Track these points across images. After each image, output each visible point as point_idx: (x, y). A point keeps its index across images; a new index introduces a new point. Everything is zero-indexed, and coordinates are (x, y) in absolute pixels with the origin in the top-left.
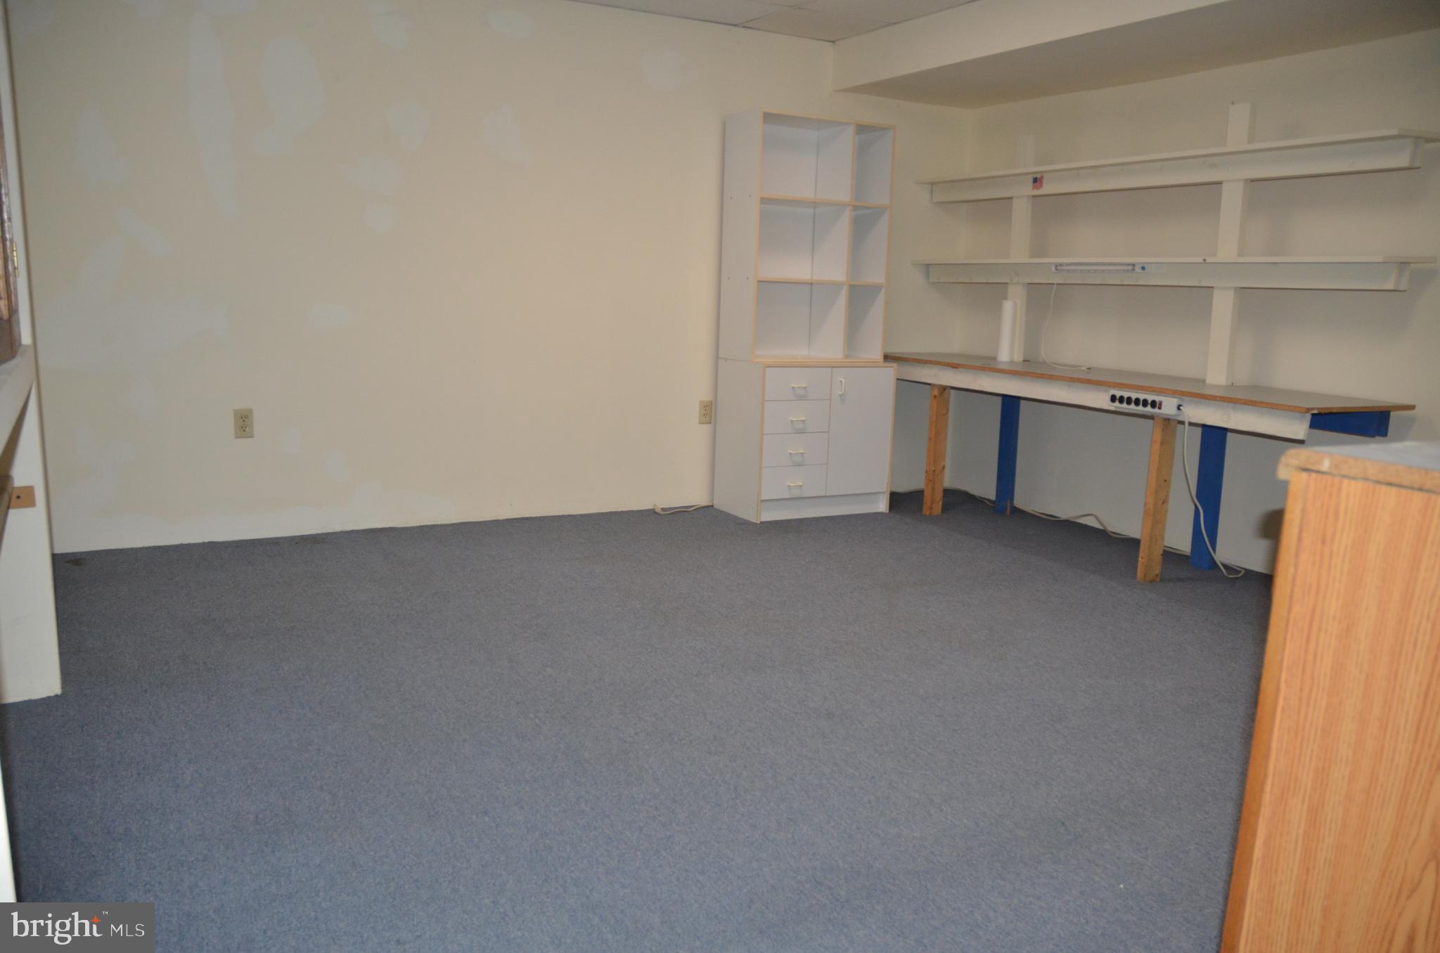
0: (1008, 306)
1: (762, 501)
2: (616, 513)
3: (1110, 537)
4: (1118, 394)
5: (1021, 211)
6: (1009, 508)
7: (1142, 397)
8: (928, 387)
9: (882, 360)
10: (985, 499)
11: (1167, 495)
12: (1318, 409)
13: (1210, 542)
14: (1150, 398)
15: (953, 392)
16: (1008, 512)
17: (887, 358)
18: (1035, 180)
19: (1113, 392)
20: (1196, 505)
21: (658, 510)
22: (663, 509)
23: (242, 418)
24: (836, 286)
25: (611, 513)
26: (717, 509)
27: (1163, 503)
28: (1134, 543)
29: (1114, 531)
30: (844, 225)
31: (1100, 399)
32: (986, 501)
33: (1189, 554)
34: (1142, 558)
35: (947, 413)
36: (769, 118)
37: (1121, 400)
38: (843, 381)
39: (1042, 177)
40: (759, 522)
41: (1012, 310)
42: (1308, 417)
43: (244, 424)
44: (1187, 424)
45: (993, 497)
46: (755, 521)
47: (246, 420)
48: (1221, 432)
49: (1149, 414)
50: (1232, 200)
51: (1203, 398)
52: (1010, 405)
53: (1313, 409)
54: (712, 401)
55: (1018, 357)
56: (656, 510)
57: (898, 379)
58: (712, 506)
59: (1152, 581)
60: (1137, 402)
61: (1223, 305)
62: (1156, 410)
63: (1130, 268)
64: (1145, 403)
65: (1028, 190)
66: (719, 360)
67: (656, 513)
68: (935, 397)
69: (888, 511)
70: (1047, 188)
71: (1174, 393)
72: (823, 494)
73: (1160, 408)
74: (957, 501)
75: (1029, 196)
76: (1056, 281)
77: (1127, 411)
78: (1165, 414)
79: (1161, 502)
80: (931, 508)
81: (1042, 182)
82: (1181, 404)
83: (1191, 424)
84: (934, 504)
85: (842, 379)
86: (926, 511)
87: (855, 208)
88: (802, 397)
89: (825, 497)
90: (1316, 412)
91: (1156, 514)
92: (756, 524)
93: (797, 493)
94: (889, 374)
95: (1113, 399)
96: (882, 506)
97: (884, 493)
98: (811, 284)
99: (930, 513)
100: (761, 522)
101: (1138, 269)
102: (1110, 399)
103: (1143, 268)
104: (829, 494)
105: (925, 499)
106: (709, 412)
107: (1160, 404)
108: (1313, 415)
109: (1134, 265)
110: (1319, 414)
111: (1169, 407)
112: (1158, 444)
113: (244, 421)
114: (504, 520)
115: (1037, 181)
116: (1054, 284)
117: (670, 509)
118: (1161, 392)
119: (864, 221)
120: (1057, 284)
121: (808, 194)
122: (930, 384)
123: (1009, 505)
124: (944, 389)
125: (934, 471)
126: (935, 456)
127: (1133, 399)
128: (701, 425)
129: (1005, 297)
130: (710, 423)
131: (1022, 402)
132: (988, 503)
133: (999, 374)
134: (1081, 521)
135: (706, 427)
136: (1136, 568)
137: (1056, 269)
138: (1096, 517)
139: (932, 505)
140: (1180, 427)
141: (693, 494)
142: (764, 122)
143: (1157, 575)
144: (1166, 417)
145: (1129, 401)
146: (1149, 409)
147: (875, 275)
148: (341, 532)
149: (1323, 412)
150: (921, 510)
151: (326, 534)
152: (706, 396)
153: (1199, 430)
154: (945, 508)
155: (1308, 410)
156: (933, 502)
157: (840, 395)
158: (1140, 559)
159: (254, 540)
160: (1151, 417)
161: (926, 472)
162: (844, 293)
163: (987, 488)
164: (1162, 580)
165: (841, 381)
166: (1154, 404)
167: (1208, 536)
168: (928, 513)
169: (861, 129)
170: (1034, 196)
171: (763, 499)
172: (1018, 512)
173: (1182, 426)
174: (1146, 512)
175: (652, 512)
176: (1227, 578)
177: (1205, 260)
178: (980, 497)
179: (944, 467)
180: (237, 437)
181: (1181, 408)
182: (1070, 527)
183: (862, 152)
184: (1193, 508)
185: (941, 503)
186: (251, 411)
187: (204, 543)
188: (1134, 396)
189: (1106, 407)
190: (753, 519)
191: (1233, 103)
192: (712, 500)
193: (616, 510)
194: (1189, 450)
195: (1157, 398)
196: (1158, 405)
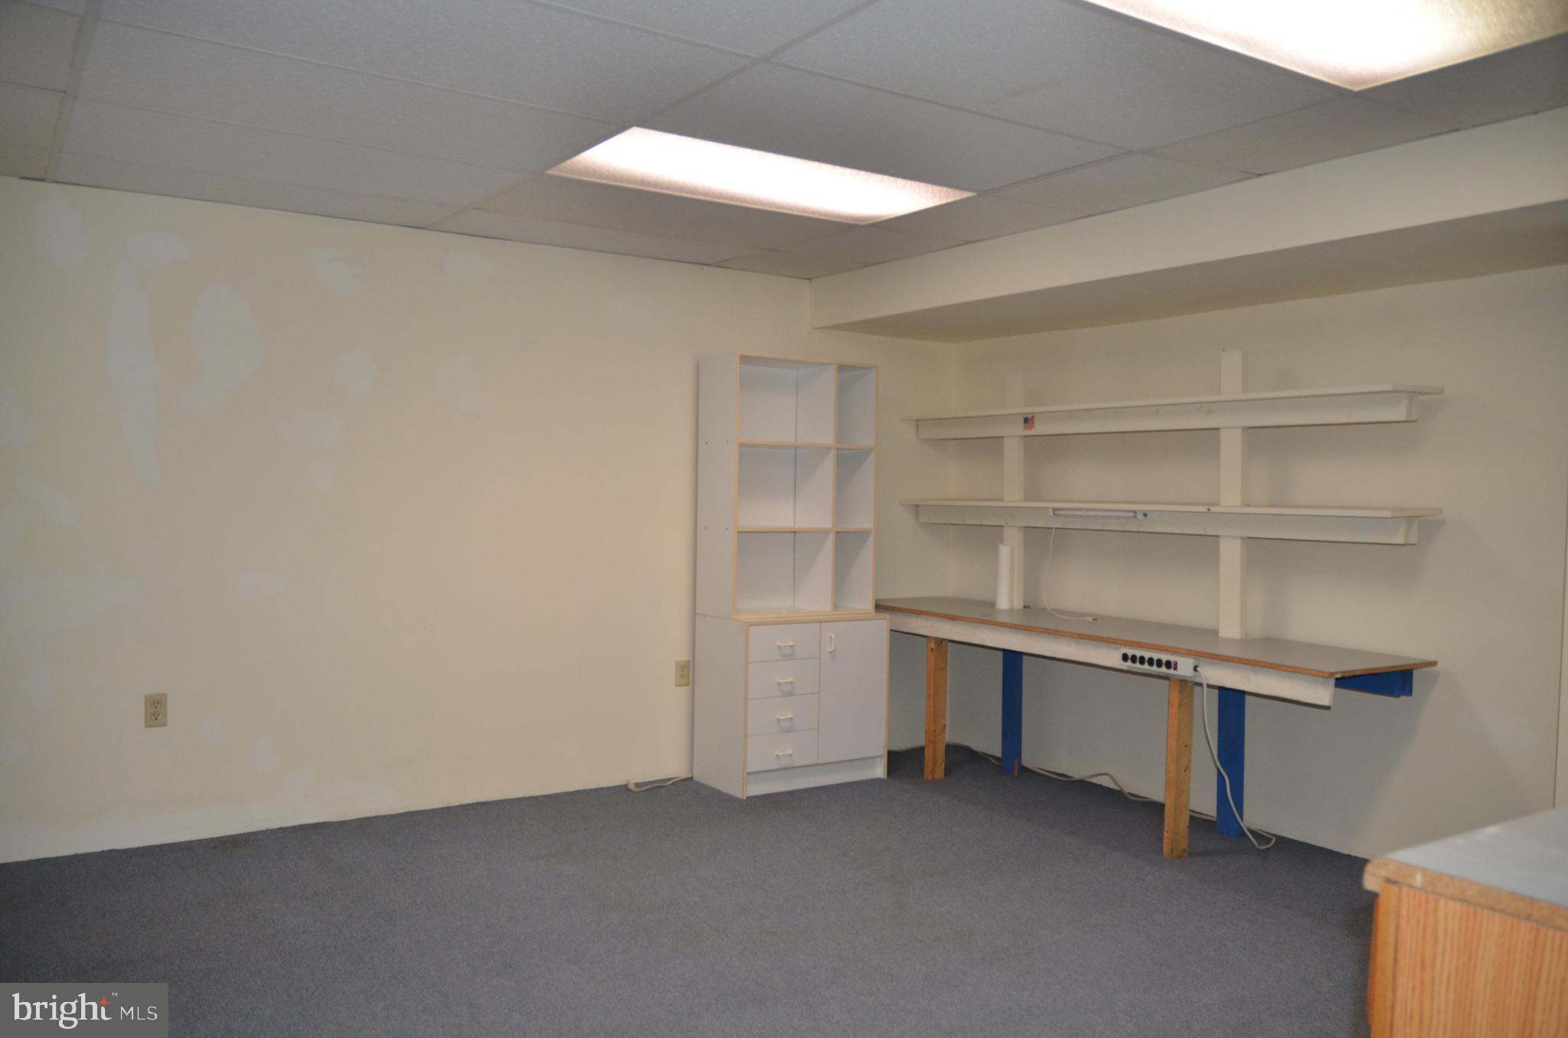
0: (1004, 551)
1: (748, 774)
2: (584, 791)
3: (1129, 799)
4: (1130, 652)
5: (1013, 451)
6: (1016, 768)
7: (1156, 656)
8: (925, 639)
9: (873, 611)
10: (989, 755)
11: (1189, 762)
12: (1342, 672)
13: (1238, 811)
14: (1164, 657)
15: (949, 644)
16: (1016, 773)
17: (880, 607)
18: (1026, 420)
19: (1125, 650)
20: (1219, 771)
21: (632, 787)
22: (637, 785)
23: (154, 704)
24: (821, 533)
25: (578, 792)
26: (697, 782)
27: (1185, 770)
28: (1158, 808)
29: (1131, 792)
30: (827, 469)
31: (1111, 657)
32: (991, 759)
33: (1215, 819)
34: (1167, 832)
35: (946, 666)
36: (745, 359)
37: (1134, 659)
38: (833, 637)
39: (1033, 417)
40: (745, 798)
41: (1009, 554)
42: (1332, 682)
43: (156, 710)
44: (1205, 686)
45: (998, 753)
46: (740, 797)
47: (159, 706)
48: (1240, 694)
49: (1165, 675)
50: (1232, 445)
51: (1221, 660)
52: (1012, 660)
53: (1336, 673)
54: (689, 661)
55: (1018, 604)
56: (629, 786)
57: (891, 630)
58: (692, 778)
59: (1179, 857)
60: (1151, 662)
61: (1231, 553)
62: (1172, 671)
63: (1131, 514)
64: (1159, 663)
65: (1020, 430)
66: (697, 616)
67: (629, 790)
68: (932, 650)
69: (886, 777)
70: (1039, 429)
71: (1189, 653)
72: (815, 762)
73: (1175, 669)
74: (961, 758)
75: (1019, 436)
76: (1054, 526)
77: (1139, 671)
78: (1180, 676)
79: (1184, 769)
80: (933, 772)
81: (1033, 423)
82: (1197, 664)
83: (1209, 686)
84: (935, 763)
85: (830, 634)
86: (928, 776)
87: (838, 449)
88: (789, 655)
89: (817, 765)
90: (1339, 676)
91: (1179, 781)
92: (742, 800)
93: (786, 762)
94: (882, 626)
95: (1125, 657)
96: (879, 771)
97: (881, 757)
98: (795, 532)
99: (933, 778)
100: (748, 798)
101: (1140, 516)
102: (1121, 658)
103: (1145, 515)
104: (821, 762)
105: (925, 762)
106: (687, 673)
107: (1176, 664)
108: (1337, 679)
109: (1135, 512)
110: (1343, 678)
111: (1185, 667)
112: (1176, 707)
113: (156, 707)
114: (456, 807)
115: (1028, 421)
116: (1052, 528)
117: (645, 784)
118: (1176, 652)
119: (848, 462)
120: (1056, 528)
121: (788, 438)
122: (926, 637)
123: (1016, 764)
124: (941, 642)
125: (935, 731)
126: (935, 714)
127: (1147, 659)
128: (679, 688)
129: (1001, 541)
130: (688, 685)
131: (1025, 658)
132: (994, 761)
133: (1000, 628)
134: (1095, 780)
135: (684, 691)
136: (1161, 840)
137: (1054, 514)
138: (1111, 777)
139: (934, 768)
140: (1197, 688)
141: (669, 765)
142: (741, 363)
143: (1185, 850)
144: (1183, 678)
145: (1142, 660)
146: (1163, 669)
147: (862, 520)
148: (267, 830)
149: (1346, 675)
150: (921, 771)
151: (249, 833)
152: (683, 656)
153: (1216, 692)
154: (948, 771)
155: (1332, 674)
156: (935, 764)
157: (831, 652)
158: (1165, 833)
159: (162, 845)
160: (1166, 678)
161: (926, 732)
162: (831, 539)
163: (991, 744)
164: (1190, 854)
165: (831, 637)
166: (1168, 664)
167: (1234, 802)
168: (930, 778)
169: (842, 368)
170: (1026, 436)
171: (748, 771)
172: (1025, 770)
173: (1201, 688)
174: (1167, 781)
175: (625, 788)
176: (1258, 850)
177: (1209, 510)
178: (984, 754)
179: (945, 726)
180: (147, 726)
181: (1198, 669)
182: (1085, 788)
183: (843, 389)
184: (1216, 772)
185: (943, 765)
186: (165, 696)
187: (103, 851)
188: (1147, 655)
189: (1118, 666)
190: (738, 793)
191: (1224, 351)
192: (691, 771)
193: (583, 788)
194: (1207, 713)
195: (1172, 658)
196: (1173, 666)
